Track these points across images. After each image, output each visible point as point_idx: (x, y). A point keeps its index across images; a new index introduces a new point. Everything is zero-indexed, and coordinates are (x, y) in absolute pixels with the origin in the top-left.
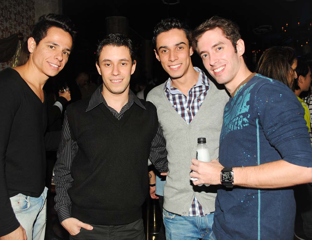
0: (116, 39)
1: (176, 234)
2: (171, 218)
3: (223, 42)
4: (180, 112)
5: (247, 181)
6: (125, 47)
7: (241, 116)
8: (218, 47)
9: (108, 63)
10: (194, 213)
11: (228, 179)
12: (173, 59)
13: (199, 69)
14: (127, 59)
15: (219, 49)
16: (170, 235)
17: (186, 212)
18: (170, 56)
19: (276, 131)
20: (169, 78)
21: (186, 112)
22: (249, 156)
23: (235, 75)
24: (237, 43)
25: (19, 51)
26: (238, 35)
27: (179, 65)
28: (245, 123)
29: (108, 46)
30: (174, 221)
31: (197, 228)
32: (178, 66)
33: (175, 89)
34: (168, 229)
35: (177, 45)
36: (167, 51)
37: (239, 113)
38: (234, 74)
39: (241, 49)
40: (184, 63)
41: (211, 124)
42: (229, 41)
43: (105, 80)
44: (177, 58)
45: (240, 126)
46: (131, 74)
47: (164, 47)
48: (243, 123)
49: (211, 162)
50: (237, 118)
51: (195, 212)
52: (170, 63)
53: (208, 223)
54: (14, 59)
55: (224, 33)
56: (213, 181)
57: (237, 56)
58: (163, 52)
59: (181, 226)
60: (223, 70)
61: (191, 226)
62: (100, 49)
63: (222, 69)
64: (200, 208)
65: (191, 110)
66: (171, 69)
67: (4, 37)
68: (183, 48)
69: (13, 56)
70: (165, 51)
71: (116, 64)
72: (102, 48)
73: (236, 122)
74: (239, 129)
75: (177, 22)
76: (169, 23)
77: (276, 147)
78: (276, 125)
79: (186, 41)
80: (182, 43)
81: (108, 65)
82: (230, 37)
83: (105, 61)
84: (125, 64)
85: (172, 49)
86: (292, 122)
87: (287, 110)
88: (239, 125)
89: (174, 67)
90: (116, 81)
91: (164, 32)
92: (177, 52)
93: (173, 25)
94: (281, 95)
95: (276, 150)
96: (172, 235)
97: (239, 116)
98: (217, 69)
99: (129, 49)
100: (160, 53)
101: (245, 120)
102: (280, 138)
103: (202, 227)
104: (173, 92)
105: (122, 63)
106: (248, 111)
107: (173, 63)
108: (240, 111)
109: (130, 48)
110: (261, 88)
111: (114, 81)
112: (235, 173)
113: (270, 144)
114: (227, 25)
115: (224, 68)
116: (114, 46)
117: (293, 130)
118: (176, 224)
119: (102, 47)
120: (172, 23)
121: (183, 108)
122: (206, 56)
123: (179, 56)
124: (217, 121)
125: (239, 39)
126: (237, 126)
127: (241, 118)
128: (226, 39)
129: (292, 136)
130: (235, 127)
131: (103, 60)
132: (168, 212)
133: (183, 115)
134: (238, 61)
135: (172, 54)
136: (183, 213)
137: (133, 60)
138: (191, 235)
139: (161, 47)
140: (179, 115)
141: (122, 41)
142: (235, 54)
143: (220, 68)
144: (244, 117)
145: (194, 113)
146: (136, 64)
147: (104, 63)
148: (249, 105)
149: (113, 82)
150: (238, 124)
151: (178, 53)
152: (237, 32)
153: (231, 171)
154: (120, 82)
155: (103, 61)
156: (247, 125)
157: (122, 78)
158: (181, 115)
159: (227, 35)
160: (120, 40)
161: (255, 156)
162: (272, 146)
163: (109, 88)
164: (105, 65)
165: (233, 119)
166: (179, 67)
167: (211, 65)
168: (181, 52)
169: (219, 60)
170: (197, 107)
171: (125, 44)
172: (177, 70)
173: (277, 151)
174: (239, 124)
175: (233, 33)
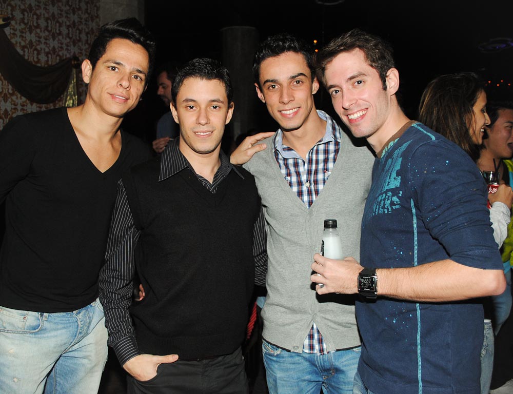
0: (206, 68)
1: (285, 379)
2: (275, 354)
3: (365, 73)
4: (295, 189)
5: (397, 290)
6: (219, 81)
7: (390, 194)
8: (357, 80)
9: (192, 105)
10: (311, 348)
11: (369, 287)
12: (286, 100)
13: (327, 115)
14: (221, 99)
15: (358, 83)
16: (275, 381)
17: (298, 345)
18: (281, 96)
19: (439, 215)
20: (280, 130)
21: (305, 188)
22: (401, 253)
23: (381, 125)
24: (388, 74)
25: (72, 85)
26: (389, 61)
27: (296, 110)
28: (395, 205)
29: (192, 78)
30: (281, 359)
31: (317, 367)
32: (294, 110)
33: (289, 149)
34: (271, 372)
35: (293, 77)
36: (276, 87)
37: (386, 188)
38: (379, 123)
39: (393, 84)
40: (304, 107)
41: (343, 209)
42: (374, 71)
43: (186, 131)
44: (292, 99)
45: (388, 209)
46: (226, 124)
47: (272, 81)
48: (392, 204)
49: (344, 260)
50: (384, 195)
51: (312, 346)
52: (282, 107)
53: (333, 361)
54: (64, 97)
55: (367, 58)
56: (347, 288)
57: (386, 95)
58: (271, 88)
59: (292, 366)
60: (362, 117)
61: (306, 364)
62: (180, 82)
63: (361, 115)
64: (320, 341)
65: (312, 187)
66: (283, 115)
67: (50, 63)
68: (302, 82)
69: (63, 94)
70: (273, 87)
71: (203, 106)
72: (183, 81)
73: (382, 202)
74: (386, 212)
75: (292, 40)
76: (281, 43)
77: (440, 239)
78: (439, 206)
79: (307, 71)
80: (301, 74)
81: (191, 108)
82: (376, 65)
83: (187, 100)
84: (218, 108)
85: (285, 84)
86: (464, 202)
87: (456, 184)
88: (386, 207)
89: (288, 112)
90: (202, 134)
91: (271, 56)
92: (292, 89)
93: (286, 45)
94: (447, 162)
95: (441, 244)
96: (278, 381)
97: (386, 192)
98: (353, 114)
99: (224, 85)
100: (265, 90)
101: (395, 199)
102: (446, 226)
103: (324, 366)
104: (286, 154)
105: (214, 104)
106: (399, 186)
107: (287, 107)
108: (388, 185)
109: (226, 83)
110: (418, 151)
111: (199, 133)
112: (379, 278)
113: (431, 235)
114: (374, 46)
115: (364, 113)
116: (202, 79)
117: (464, 214)
118: (283, 363)
119: (183, 79)
120: (284, 42)
121: (301, 182)
122: (336, 92)
123: (295, 95)
124: (353, 203)
125: (391, 68)
126: (383, 207)
127: (389, 197)
128: (370, 68)
129: (464, 223)
130: (381, 209)
131: (184, 99)
132: (271, 344)
133: (300, 194)
134: (388, 103)
135: (285, 92)
136: (294, 347)
137: (229, 103)
138: (308, 377)
139: (267, 81)
140: (294, 192)
141: (215, 71)
142: (384, 91)
143: (358, 113)
144: (393, 196)
145: (317, 191)
146: (233, 109)
147: (185, 104)
148: (400, 177)
149: (198, 136)
150: (384, 205)
151: (294, 90)
152: (388, 57)
153: (374, 275)
154: (209, 135)
155: (184, 101)
156: (397, 207)
157: (211, 130)
158: (296, 194)
159: (371, 61)
160: (212, 70)
161: (410, 253)
162: (434, 238)
163: (190, 143)
164: (186, 107)
165: (378, 196)
166: (296, 113)
167: (343, 108)
168: (299, 88)
169: (357, 101)
170: (322, 181)
171: (219, 76)
172: (292, 118)
173: (441, 246)
174: (386, 205)
175: (382, 57)
